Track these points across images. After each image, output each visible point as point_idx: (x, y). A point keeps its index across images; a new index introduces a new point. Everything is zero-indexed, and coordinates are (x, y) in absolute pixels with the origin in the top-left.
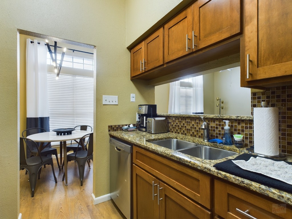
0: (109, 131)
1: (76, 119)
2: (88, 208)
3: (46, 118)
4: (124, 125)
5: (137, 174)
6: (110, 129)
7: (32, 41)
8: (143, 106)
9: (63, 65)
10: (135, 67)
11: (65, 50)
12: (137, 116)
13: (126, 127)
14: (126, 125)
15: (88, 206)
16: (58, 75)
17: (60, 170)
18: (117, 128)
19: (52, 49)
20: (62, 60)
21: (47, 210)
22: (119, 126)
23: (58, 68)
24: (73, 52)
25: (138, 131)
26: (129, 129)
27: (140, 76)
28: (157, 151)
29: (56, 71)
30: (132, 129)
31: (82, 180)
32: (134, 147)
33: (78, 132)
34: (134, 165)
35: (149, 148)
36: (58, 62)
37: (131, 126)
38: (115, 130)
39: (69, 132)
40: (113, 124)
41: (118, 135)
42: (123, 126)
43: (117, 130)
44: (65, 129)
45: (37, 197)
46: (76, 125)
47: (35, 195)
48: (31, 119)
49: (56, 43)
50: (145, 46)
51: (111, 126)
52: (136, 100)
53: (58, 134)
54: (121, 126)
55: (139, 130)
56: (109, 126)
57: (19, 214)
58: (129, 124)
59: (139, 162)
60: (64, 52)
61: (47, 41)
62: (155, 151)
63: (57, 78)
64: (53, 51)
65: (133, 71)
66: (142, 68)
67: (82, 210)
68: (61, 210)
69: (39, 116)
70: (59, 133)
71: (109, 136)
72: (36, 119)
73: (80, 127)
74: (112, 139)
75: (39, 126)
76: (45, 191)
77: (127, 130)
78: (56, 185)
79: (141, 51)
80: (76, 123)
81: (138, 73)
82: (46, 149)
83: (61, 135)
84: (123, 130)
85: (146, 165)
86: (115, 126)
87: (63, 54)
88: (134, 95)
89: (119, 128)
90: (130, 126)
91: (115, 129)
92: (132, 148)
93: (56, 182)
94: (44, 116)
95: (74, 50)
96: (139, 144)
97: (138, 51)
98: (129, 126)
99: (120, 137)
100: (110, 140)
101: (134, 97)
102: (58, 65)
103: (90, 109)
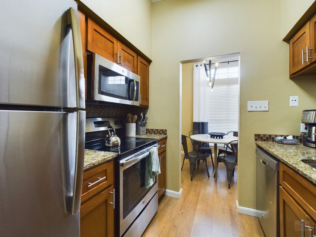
0: (256, 140)
1: (230, 125)
2: (230, 212)
3: (206, 123)
4: (279, 135)
5: (284, 201)
6: (257, 138)
7: (197, 65)
8: (310, 112)
9: (215, 79)
10: (296, 60)
11: (217, 65)
12: (303, 126)
13: (280, 138)
14: (282, 136)
15: (231, 210)
16: (212, 87)
17: (214, 168)
18: (267, 138)
19: (208, 67)
20: (215, 74)
21: (198, 195)
22: (270, 136)
23: (212, 81)
24: (228, 63)
25: (302, 146)
26: (285, 142)
27: (304, 71)
28: (310, 178)
29: (210, 84)
30: (290, 142)
31: (229, 183)
32: (281, 164)
33: (231, 137)
34: (281, 187)
35: (298, 170)
36: (212, 76)
37: (290, 138)
38: (264, 140)
39: (221, 136)
40: (261, 132)
41: (264, 146)
42: (276, 136)
43: (267, 141)
44: (218, 133)
45: (194, 182)
46: (230, 131)
47: (193, 180)
48: (196, 123)
49: (210, 61)
50: (311, 27)
51: (259, 135)
52: (299, 103)
53: (211, 137)
54: (274, 136)
55: (304, 145)
56: (256, 135)
57: (180, 189)
58: (286, 134)
59: (287, 186)
60: (216, 66)
61: (204, 62)
62: (307, 176)
63: (212, 90)
64: (208, 68)
65: (293, 67)
66: (305, 59)
67: (224, 210)
68: (207, 200)
69: (201, 121)
70: (213, 136)
71: (256, 146)
72: (199, 123)
73: (233, 133)
74: (258, 149)
75: (201, 130)
76: (200, 180)
77: (281, 142)
78: (208, 179)
79: (304, 37)
80: (230, 129)
81: (300, 68)
82: (203, 148)
83: (214, 138)
84: (275, 141)
85: (297, 194)
86: (264, 135)
87: (216, 68)
88: (296, 98)
89: (270, 138)
90: (288, 138)
91: (264, 138)
92: (278, 165)
93: (209, 177)
94: (204, 122)
95: (228, 62)
96: (285, 161)
97: (300, 38)
98: (285, 138)
99: (265, 149)
100: (256, 151)
101: (297, 100)
102: (212, 79)
103: (236, 116)
